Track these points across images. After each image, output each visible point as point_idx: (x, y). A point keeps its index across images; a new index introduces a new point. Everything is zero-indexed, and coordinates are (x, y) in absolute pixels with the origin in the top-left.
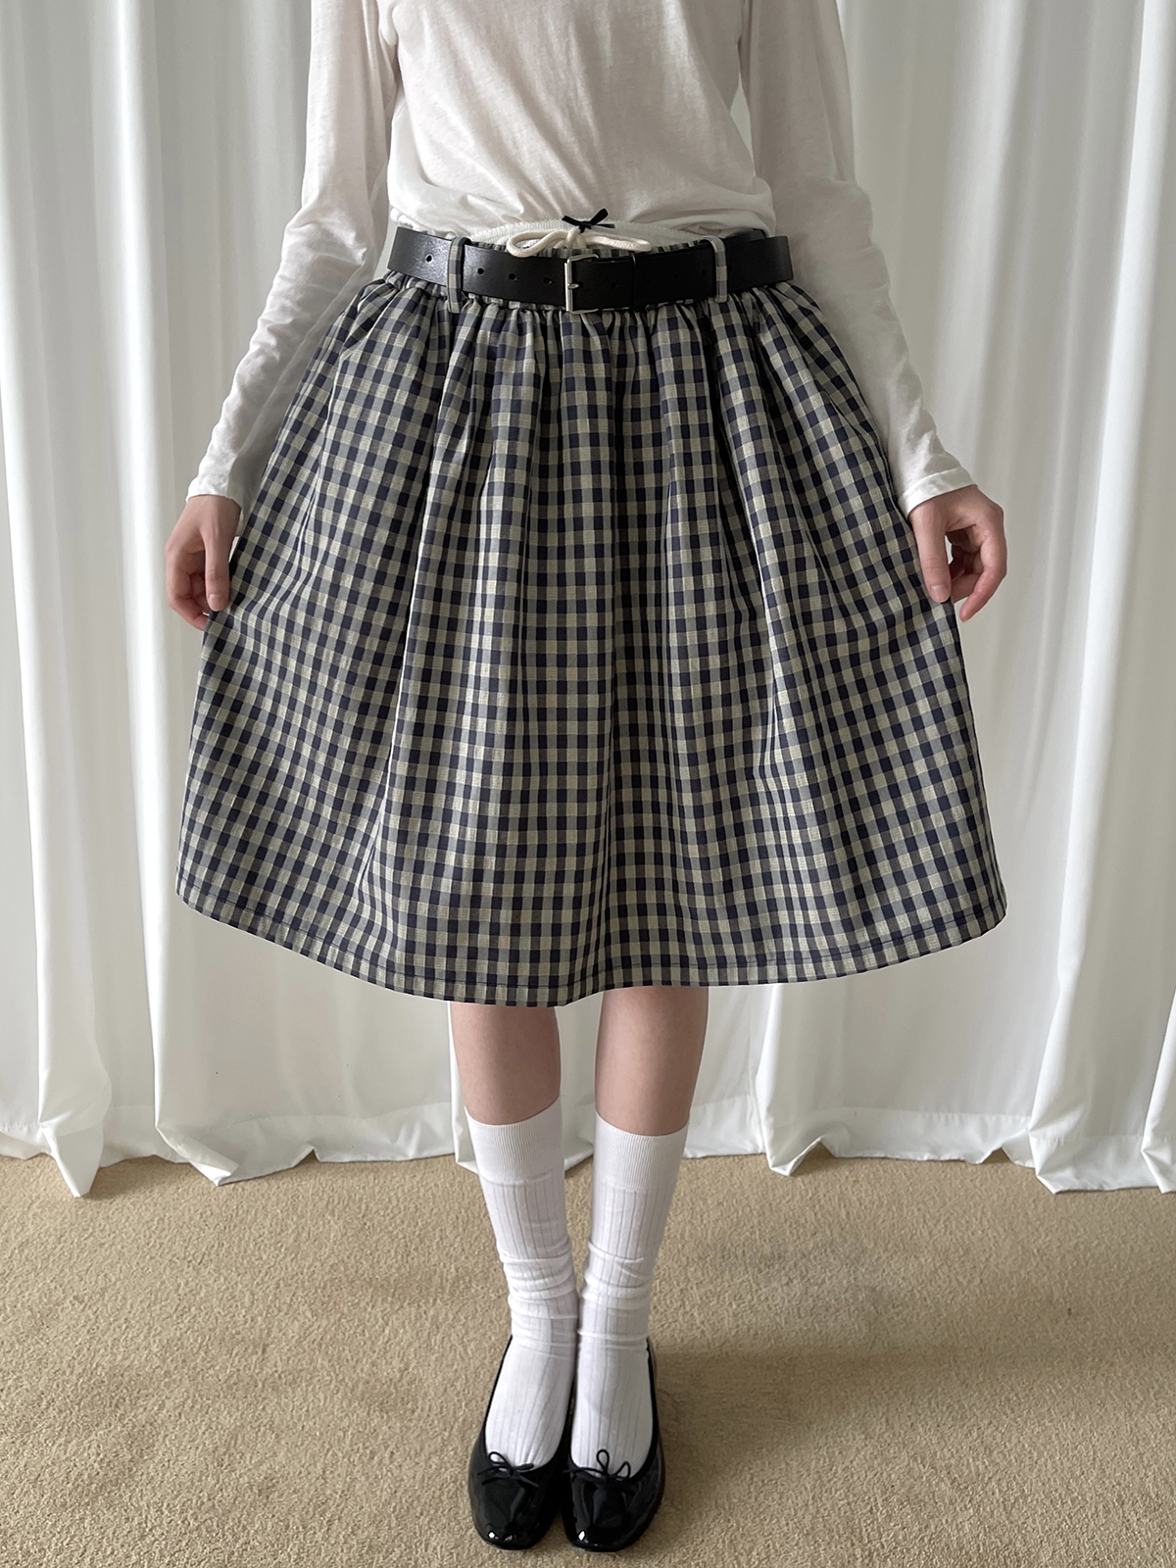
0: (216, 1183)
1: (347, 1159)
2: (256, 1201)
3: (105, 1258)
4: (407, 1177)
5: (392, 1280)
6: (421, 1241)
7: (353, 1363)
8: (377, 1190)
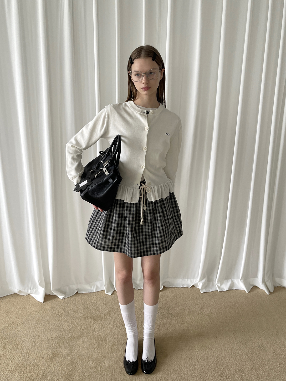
0: (61, 299)
1: (83, 293)
2: (69, 302)
3: (45, 316)
5: (94, 317)
6: (98, 309)
7: (90, 333)
8: (89, 299)
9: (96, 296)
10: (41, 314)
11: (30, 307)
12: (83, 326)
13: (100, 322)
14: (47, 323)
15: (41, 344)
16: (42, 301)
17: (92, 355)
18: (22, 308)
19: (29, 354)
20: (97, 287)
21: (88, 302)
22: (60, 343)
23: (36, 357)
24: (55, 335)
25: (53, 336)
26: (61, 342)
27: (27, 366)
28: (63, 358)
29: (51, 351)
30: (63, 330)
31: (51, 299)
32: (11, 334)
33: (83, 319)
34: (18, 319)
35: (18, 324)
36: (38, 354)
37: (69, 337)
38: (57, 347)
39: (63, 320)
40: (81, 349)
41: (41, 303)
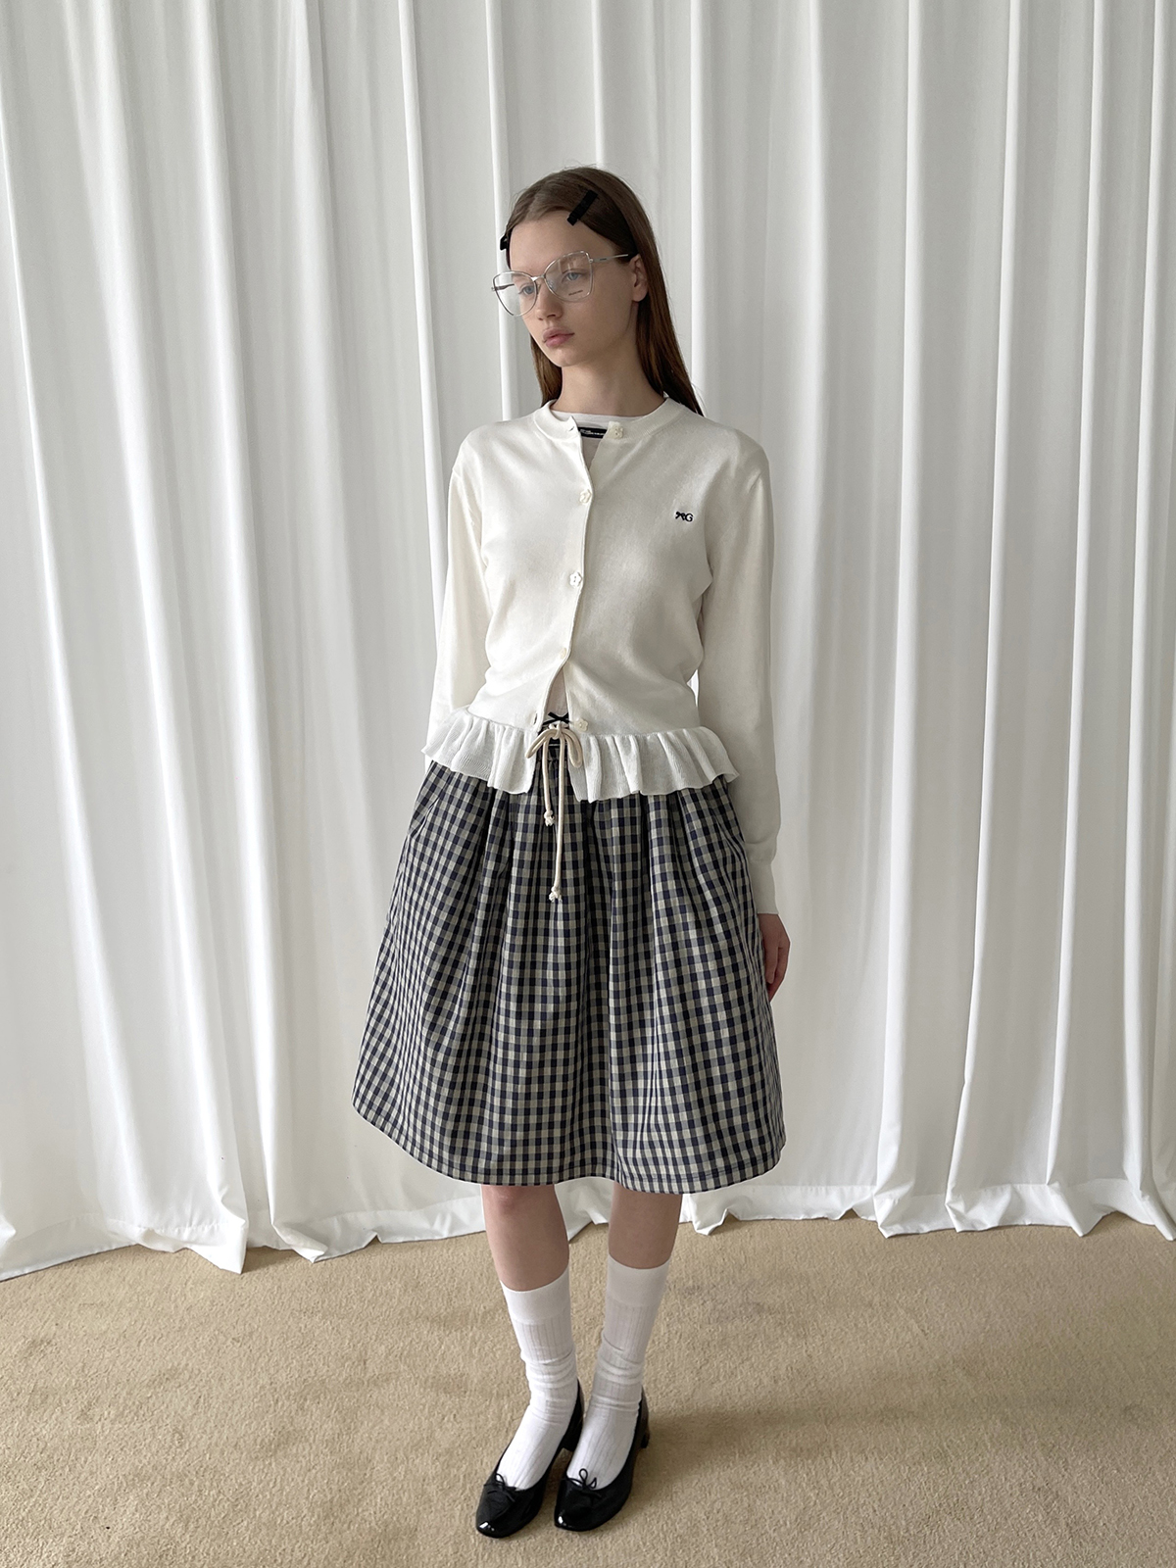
0: (313, 1260)
1: (401, 1240)
2: (342, 1272)
4: (445, 1251)
5: (442, 1316)
6: (459, 1292)
7: (422, 1367)
8: (424, 1260)
9: (450, 1251)
10: (230, 1310)
11: (188, 1289)
12: (396, 1347)
13: (465, 1332)
14: (254, 1339)
15: (230, 1404)
16: (238, 1270)
17: (430, 1438)
18: (159, 1292)
19: (181, 1435)
20: (456, 1223)
21: (419, 1272)
22: (306, 1400)
23: (211, 1444)
24: (284, 1375)
25: (280, 1378)
26: (309, 1397)
27: (173, 1474)
28: (314, 1447)
29: (267, 1426)
30: (319, 1360)
31: (273, 1263)
32: (111, 1374)
33: (398, 1323)
34: (143, 1324)
35: (140, 1342)
36: (216, 1434)
37: (341, 1379)
38: (293, 1413)
39: (319, 1328)
40: (390, 1418)
41: (232, 1273)
